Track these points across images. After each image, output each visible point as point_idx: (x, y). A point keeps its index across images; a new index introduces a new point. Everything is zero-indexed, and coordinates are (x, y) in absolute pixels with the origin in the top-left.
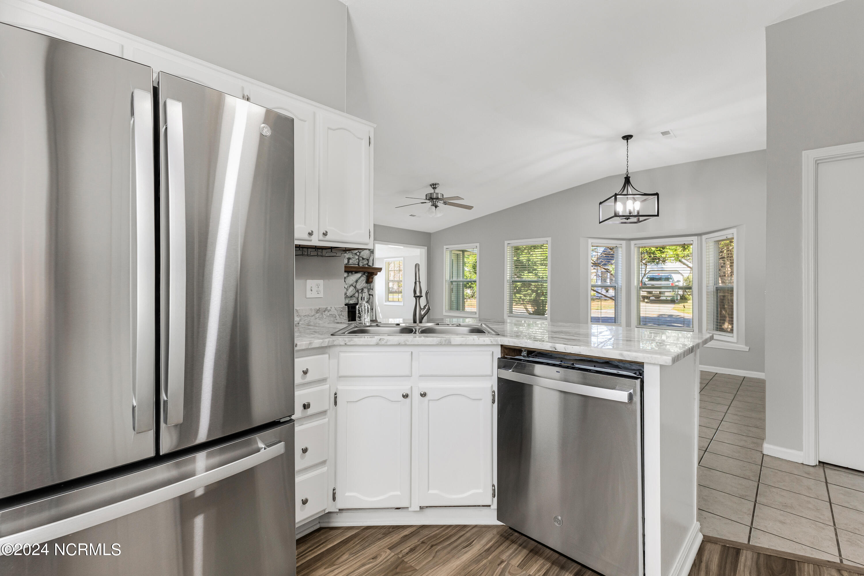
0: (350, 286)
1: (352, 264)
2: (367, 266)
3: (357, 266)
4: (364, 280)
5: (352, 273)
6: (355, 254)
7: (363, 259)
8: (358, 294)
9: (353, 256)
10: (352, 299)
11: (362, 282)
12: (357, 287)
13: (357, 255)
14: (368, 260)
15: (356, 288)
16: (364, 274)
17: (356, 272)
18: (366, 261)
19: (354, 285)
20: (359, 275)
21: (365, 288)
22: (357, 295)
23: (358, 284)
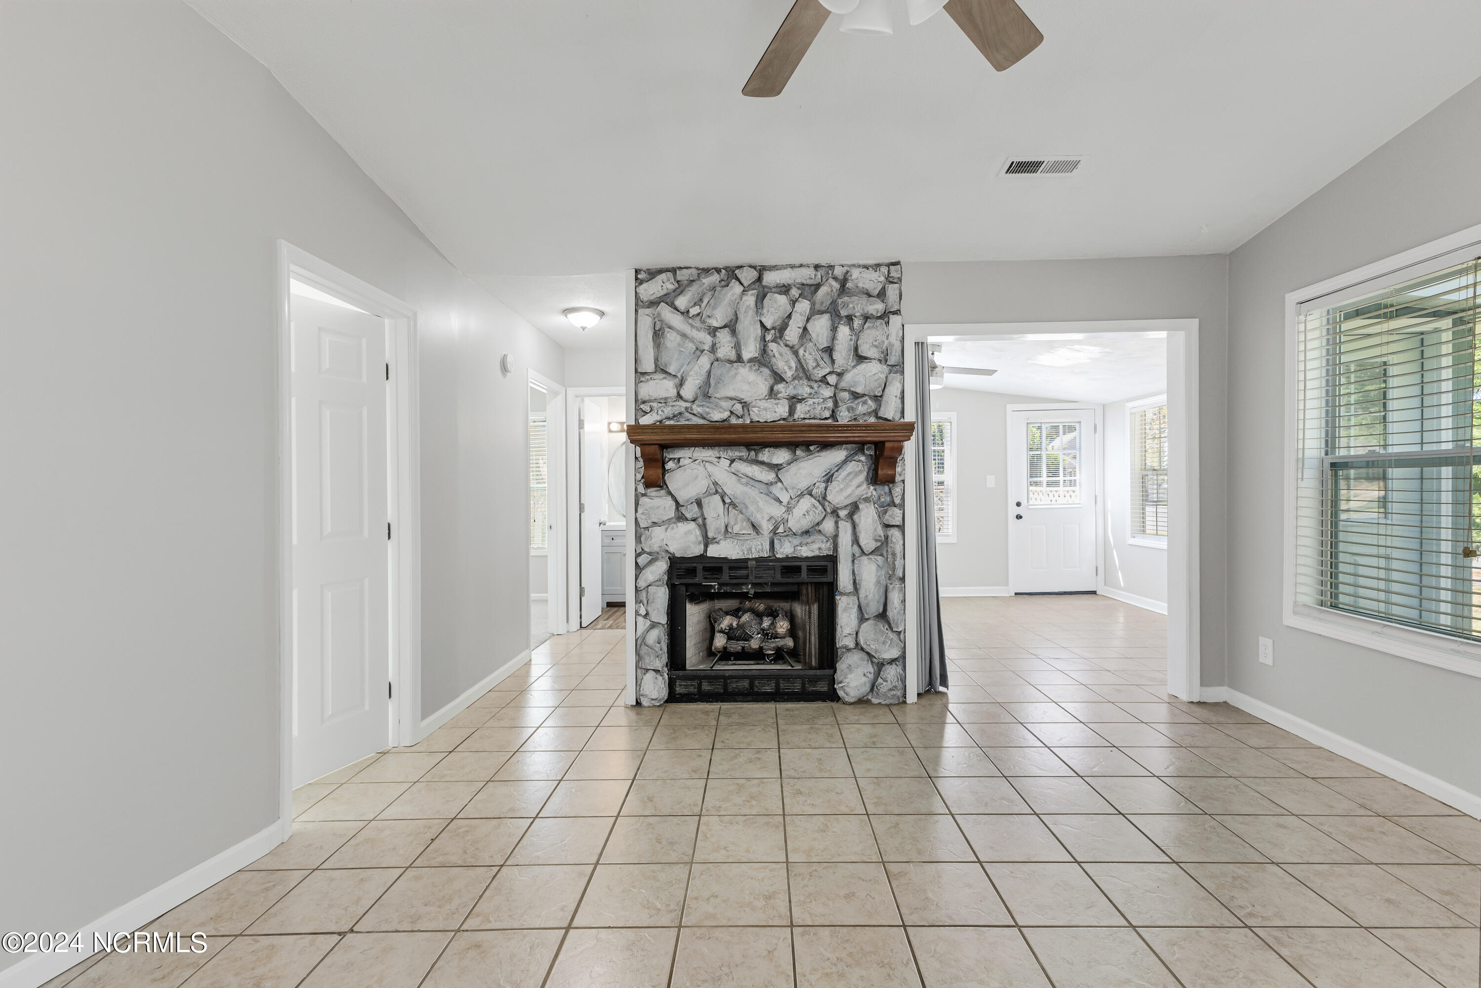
0: (801, 495)
1: (807, 416)
2: (872, 420)
3: (830, 421)
4: (860, 471)
5: (809, 450)
6: (821, 381)
7: (856, 396)
8: (836, 523)
9: (813, 391)
10: (809, 540)
11: (851, 480)
12: (829, 498)
13: (828, 383)
14: (878, 399)
15: (827, 504)
16: (861, 450)
17: (826, 445)
18: (865, 403)
19: (818, 491)
20: (838, 455)
21: (867, 500)
22: (828, 526)
23: (834, 487)
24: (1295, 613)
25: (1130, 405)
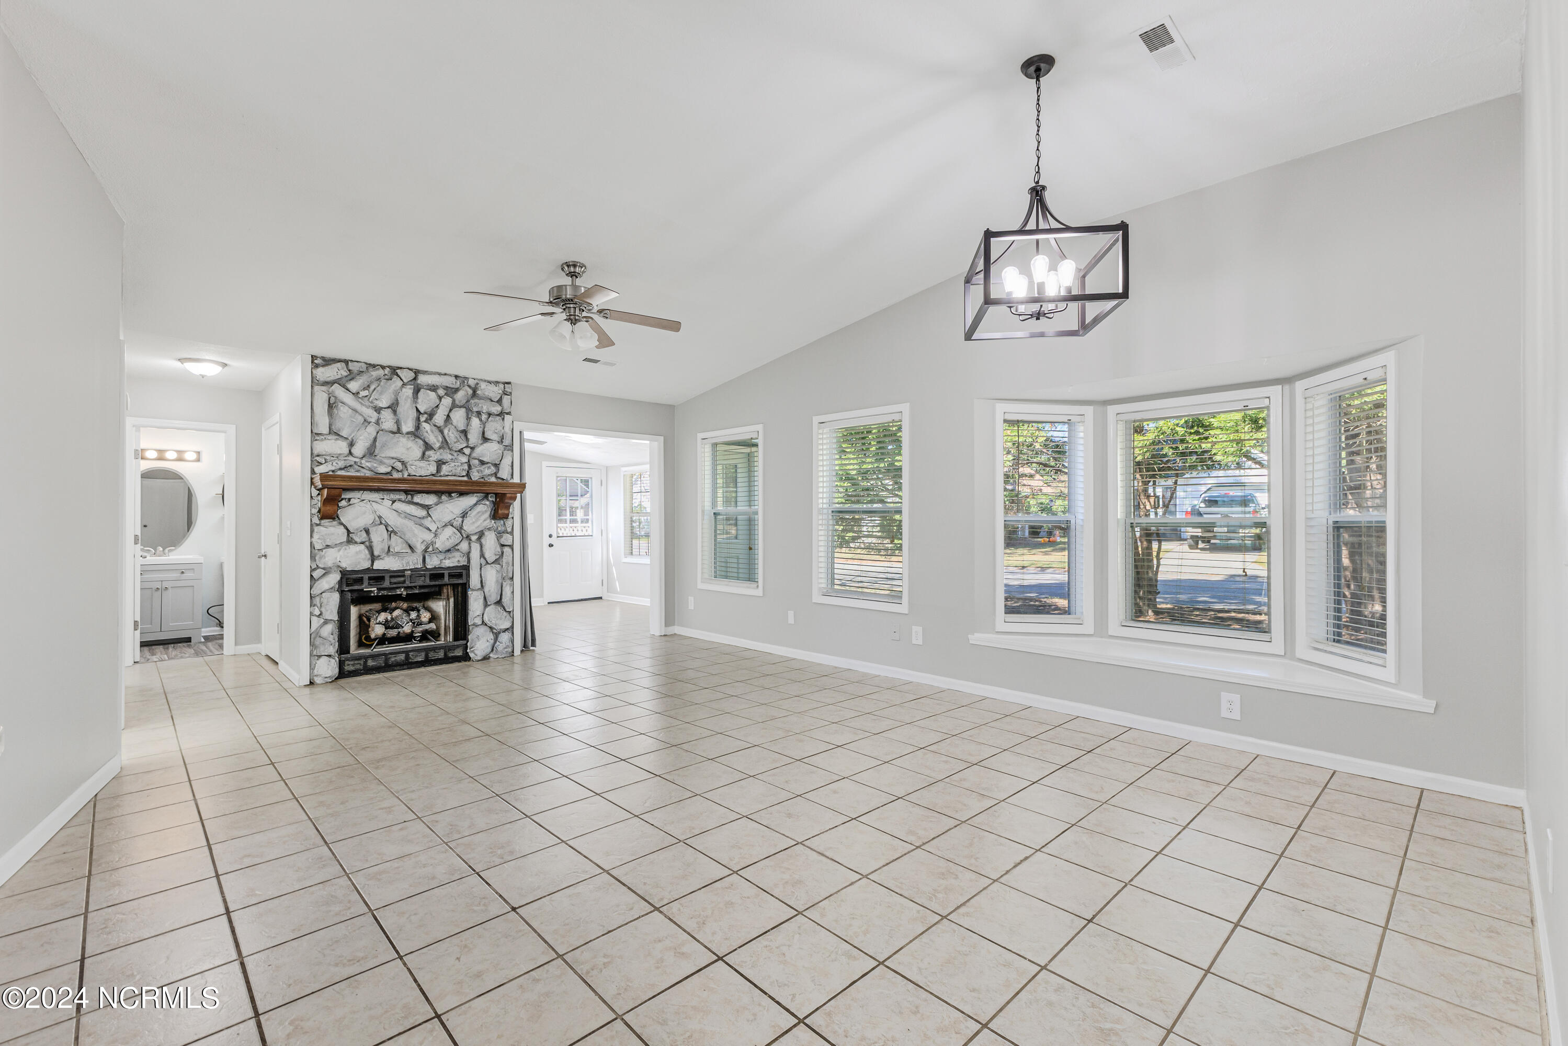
0: (446, 525)
1: (450, 474)
2: (493, 479)
3: (465, 479)
4: (486, 511)
5: (451, 496)
6: (459, 451)
7: (482, 463)
8: (469, 544)
9: (453, 457)
10: (450, 556)
11: (480, 517)
12: (465, 528)
13: (464, 453)
14: (496, 466)
15: (463, 531)
16: (486, 497)
17: (462, 494)
18: (489, 468)
19: (457, 523)
20: (471, 500)
21: (489, 529)
22: (464, 546)
23: (467, 521)
24: (702, 582)
25: (624, 469)
